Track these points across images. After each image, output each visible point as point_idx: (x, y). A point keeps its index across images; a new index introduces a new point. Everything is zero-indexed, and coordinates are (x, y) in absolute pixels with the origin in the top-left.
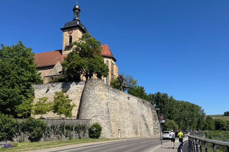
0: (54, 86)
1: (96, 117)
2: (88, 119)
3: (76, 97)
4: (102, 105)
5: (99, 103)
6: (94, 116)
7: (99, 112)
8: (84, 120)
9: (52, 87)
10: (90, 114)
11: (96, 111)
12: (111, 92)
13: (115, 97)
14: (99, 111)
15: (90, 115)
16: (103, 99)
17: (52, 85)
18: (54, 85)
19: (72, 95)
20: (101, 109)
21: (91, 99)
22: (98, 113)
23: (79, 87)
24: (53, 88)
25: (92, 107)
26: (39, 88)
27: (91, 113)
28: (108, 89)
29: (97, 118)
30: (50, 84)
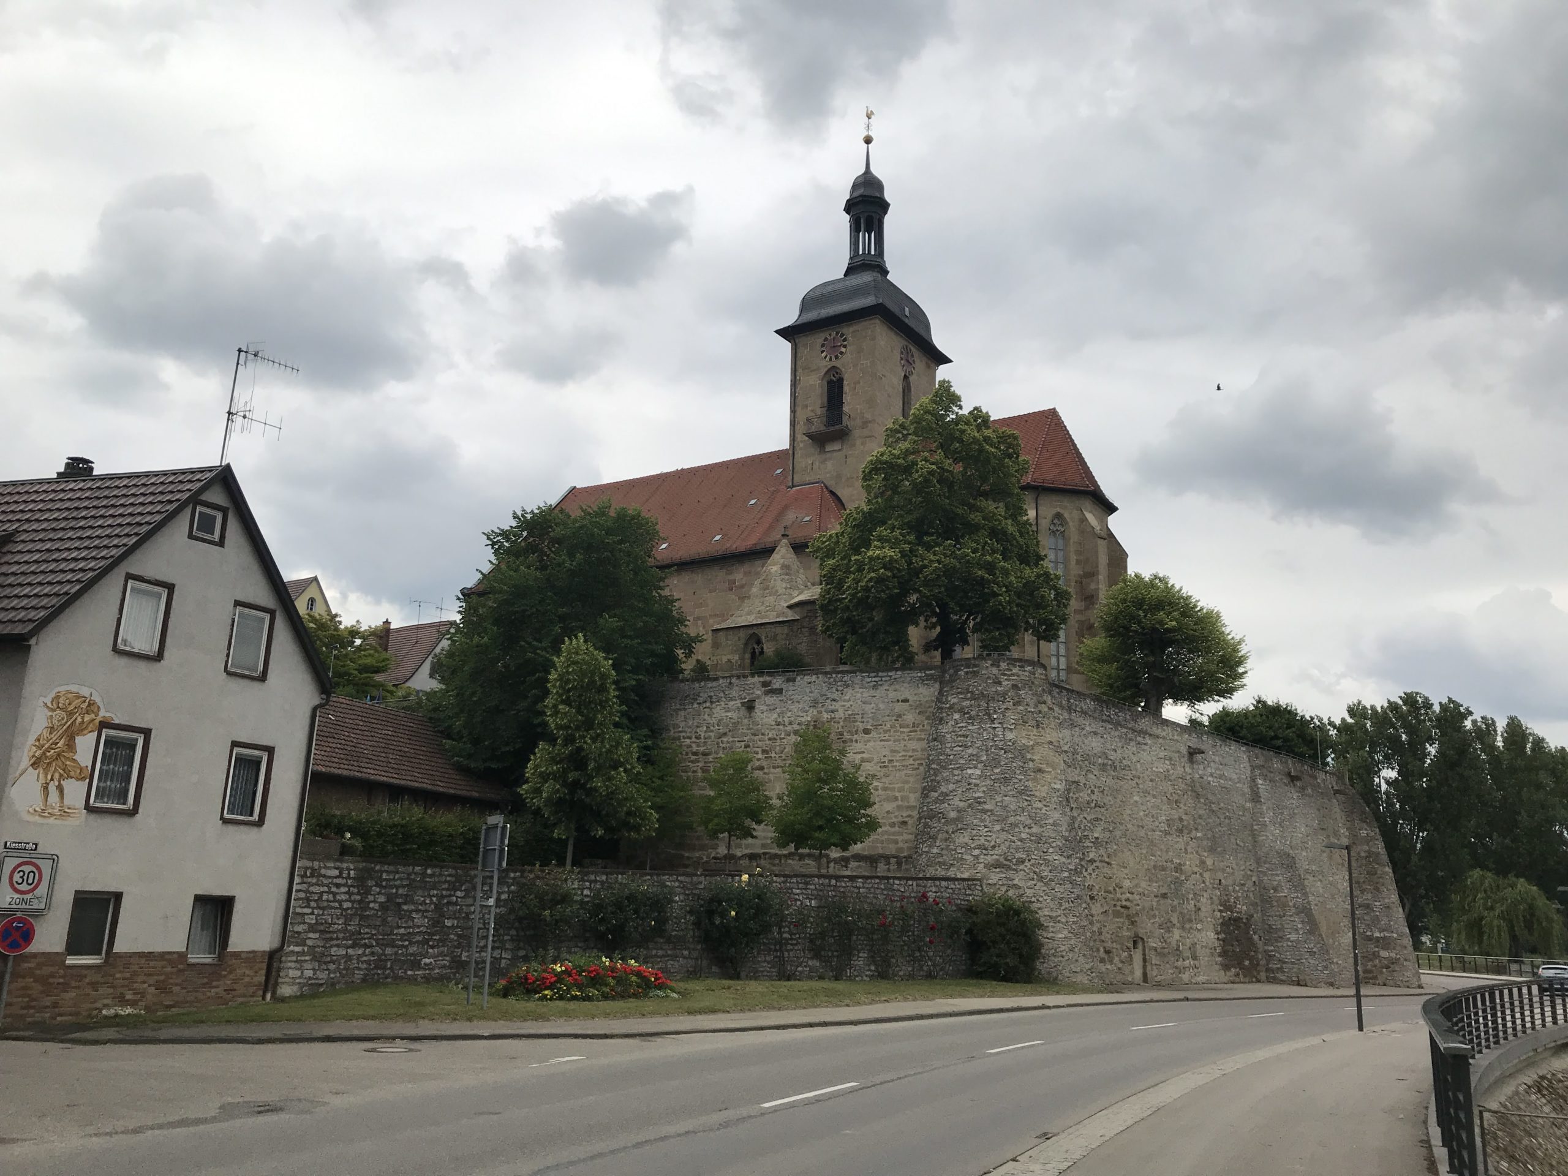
0: (779, 691)
1: (1009, 868)
2: (966, 875)
3: (892, 751)
4: (1040, 805)
5: (1021, 793)
6: (997, 865)
7: (1021, 840)
8: (944, 883)
9: (767, 693)
10: (976, 852)
11: (1004, 835)
12: (1089, 725)
13: (1112, 756)
14: (1023, 836)
15: (977, 857)
16: (1040, 770)
17: (765, 684)
18: (777, 682)
19: (871, 744)
20: (1035, 829)
21: (978, 772)
22: (1017, 849)
23: (906, 701)
24: (770, 700)
25: (985, 811)
26: (701, 700)
27: (979, 847)
28: (1070, 709)
29: (1010, 874)
30: (756, 679)
